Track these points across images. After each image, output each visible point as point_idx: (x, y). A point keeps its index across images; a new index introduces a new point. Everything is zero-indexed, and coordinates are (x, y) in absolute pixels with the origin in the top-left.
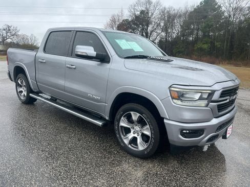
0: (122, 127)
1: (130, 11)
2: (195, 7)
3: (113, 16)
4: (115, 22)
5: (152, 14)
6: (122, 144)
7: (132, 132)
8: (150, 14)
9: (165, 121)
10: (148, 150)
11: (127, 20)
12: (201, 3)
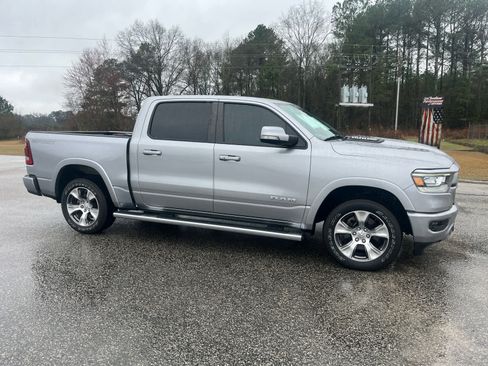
0: (338, 234)
1: (122, 45)
2: (241, 41)
3: (87, 53)
4: (91, 65)
5: (168, 52)
6: (341, 258)
7: (354, 238)
8: (162, 52)
9: (409, 214)
10: (387, 256)
11: (112, 61)
12: (250, 35)
